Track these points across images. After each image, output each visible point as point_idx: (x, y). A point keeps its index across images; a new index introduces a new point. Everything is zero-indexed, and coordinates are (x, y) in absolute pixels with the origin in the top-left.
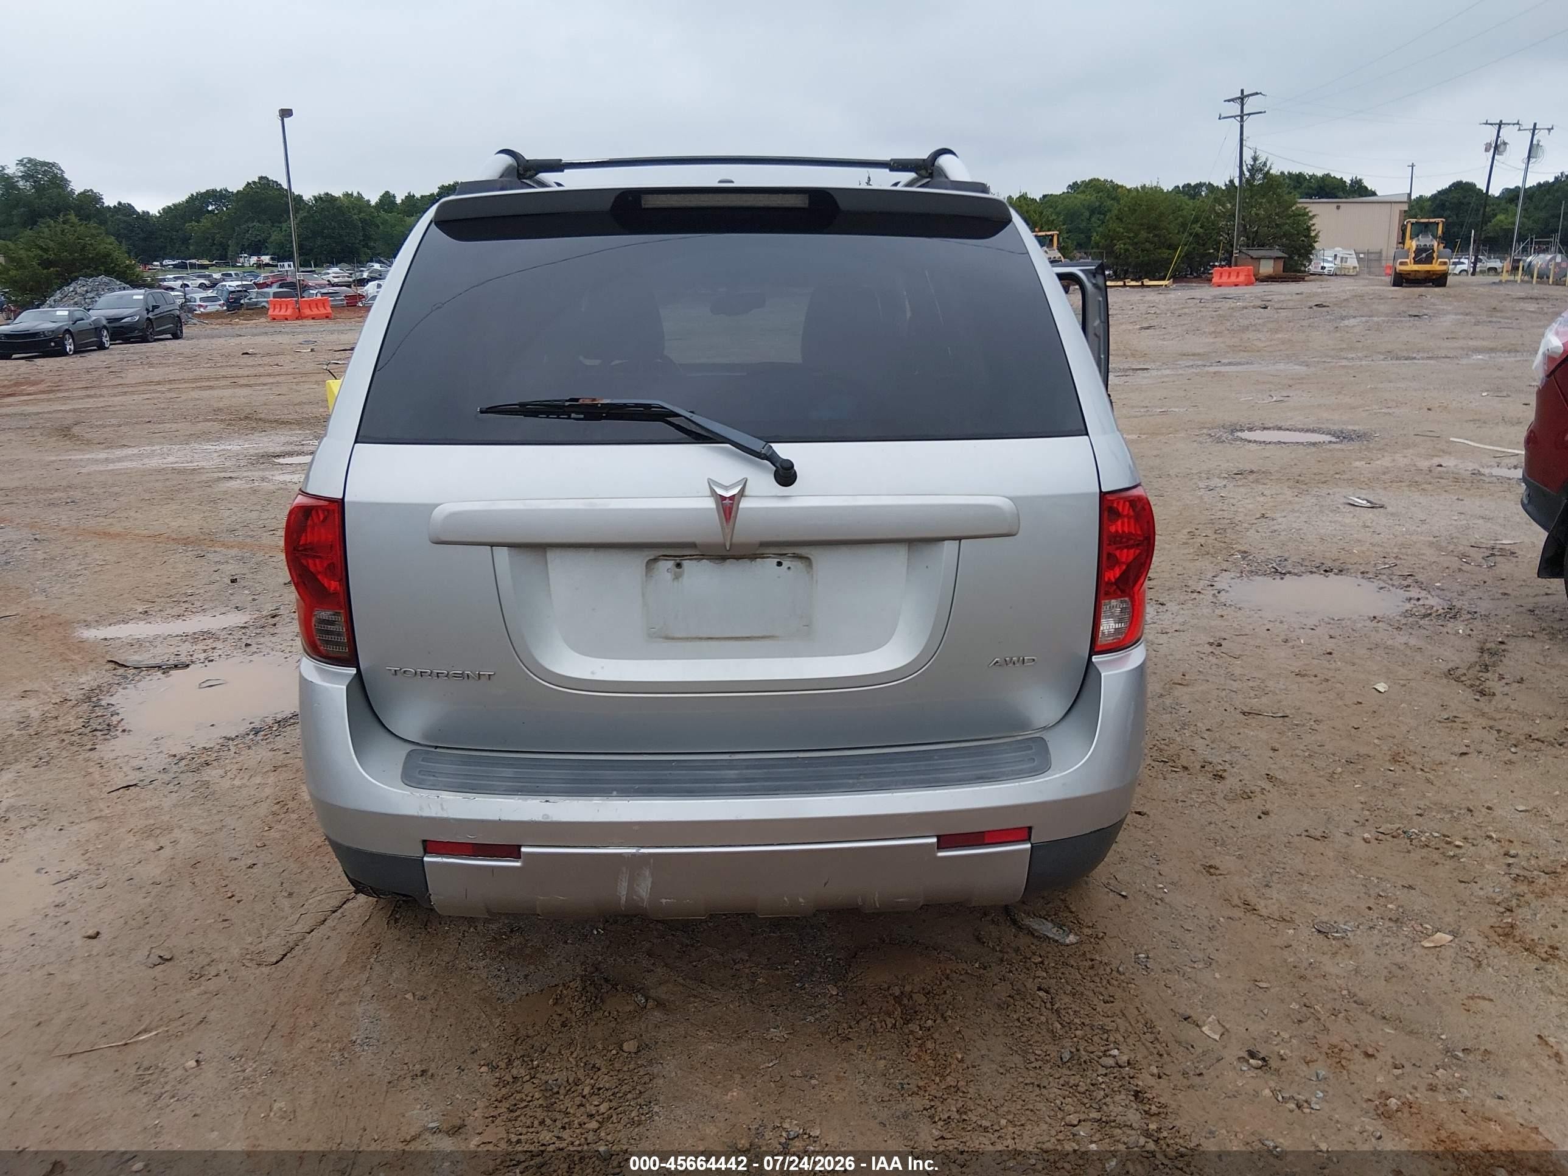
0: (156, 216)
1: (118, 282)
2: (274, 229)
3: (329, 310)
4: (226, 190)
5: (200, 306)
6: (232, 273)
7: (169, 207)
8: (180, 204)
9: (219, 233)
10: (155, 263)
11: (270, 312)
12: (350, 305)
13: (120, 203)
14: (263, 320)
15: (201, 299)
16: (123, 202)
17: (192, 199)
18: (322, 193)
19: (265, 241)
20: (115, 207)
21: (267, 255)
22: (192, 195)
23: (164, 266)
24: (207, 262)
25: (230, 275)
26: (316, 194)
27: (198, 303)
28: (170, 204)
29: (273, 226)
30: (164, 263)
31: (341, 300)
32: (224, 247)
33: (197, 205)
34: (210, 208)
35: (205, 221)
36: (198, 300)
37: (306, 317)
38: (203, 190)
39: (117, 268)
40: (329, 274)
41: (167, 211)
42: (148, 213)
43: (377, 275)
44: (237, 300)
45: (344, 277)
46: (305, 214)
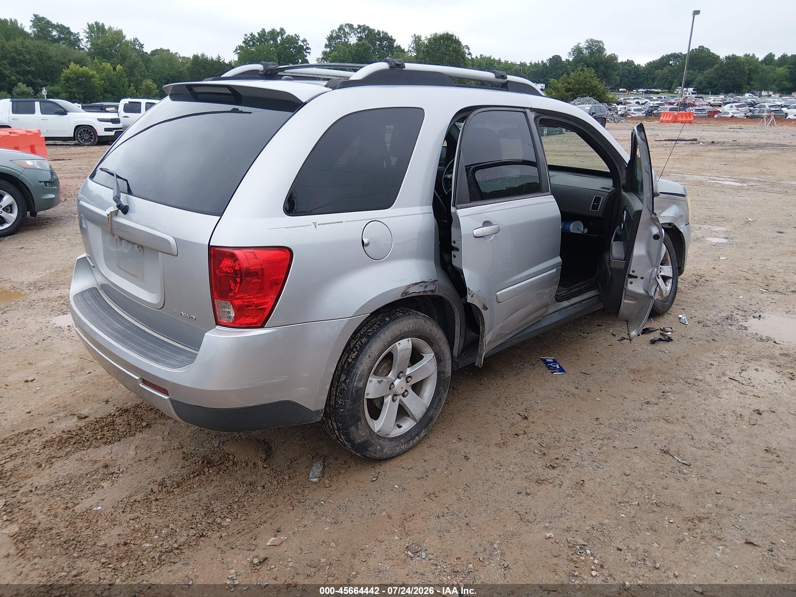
0: (643, 67)
1: (594, 100)
2: (699, 74)
3: (692, 118)
4: (681, 53)
5: (633, 113)
6: (663, 97)
7: (651, 62)
8: (656, 61)
9: (671, 75)
10: (634, 90)
11: (661, 118)
12: (709, 116)
13: (628, 60)
14: (657, 122)
15: (635, 110)
16: (629, 60)
17: (663, 58)
18: (731, 54)
19: (693, 80)
20: (625, 62)
21: (692, 87)
22: (663, 56)
23: (638, 92)
24: (660, 90)
25: (662, 98)
26: (727, 55)
27: (632, 111)
28: (651, 61)
29: (699, 72)
30: (639, 91)
31: (705, 113)
32: (671, 83)
33: (664, 62)
34: (670, 63)
35: (666, 70)
36: (632, 110)
37: (678, 122)
38: (669, 53)
39: (598, 93)
40: (711, 99)
41: (650, 64)
42: (640, 65)
43: (737, 101)
44: (652, 111)
45: (718, 101)
46: (718, 66)
